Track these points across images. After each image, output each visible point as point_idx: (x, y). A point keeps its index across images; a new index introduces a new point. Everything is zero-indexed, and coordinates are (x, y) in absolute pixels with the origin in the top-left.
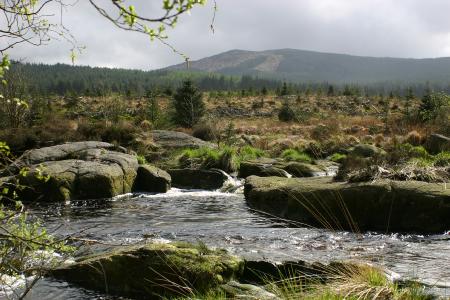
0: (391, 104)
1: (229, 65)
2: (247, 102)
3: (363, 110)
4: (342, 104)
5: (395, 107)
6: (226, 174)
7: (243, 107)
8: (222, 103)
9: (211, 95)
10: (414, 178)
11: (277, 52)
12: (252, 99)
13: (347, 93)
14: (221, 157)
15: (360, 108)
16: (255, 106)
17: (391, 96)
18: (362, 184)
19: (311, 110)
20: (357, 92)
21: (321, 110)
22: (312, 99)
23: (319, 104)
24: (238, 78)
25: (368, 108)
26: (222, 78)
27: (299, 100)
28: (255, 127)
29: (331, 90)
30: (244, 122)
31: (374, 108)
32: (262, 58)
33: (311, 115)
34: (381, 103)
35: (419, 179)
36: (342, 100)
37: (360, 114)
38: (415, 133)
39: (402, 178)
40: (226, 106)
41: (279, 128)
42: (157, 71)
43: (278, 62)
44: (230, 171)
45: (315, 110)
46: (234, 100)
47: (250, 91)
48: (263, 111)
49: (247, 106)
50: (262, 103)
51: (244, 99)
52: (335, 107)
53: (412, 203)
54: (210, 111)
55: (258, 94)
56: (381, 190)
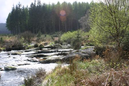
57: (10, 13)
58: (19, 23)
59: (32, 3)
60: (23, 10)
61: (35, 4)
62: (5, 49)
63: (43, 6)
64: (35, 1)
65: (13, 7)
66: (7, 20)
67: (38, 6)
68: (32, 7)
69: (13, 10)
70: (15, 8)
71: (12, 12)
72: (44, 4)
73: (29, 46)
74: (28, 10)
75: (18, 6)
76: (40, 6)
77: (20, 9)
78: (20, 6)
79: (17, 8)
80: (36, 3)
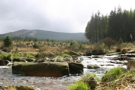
0: (63, 44)
1: (22, 33)
2: (25, 43)
3: (56, 46)
4: (51, 44)
5: (64, 45)
6: (9, 61)
7: (24, 44)
8: (18, 43)
9: (15, 41)
10: (56, 61)
11: (35, 30)
12: (27, 42)
13: (52, 41)
14: (8, 57)
15: (55, 45)
16: (27, 44)
17: (64, 42)
18: (41, 63)
19: (42, 45)
20: (55, 41)
21: (45, 45)
22: (43, 43)
23: (45, 44)
24: (24, 37)
25: (57, 45)
26: (20, 37)
27: (39, 43)
28: (26, 50)
29: (48, 40)
30: (24, 49)
31: (59, 45)
32: (31, 32)
33: (42, 47)
34: (61, 44)
35: (58, 61)
36: (51, 43)
37: (55, 47)
38: (66, 51)
39: (53, 61)
40: (19, 44)
41: (32, 50)
42: (2, 35)
43: (35, 33)
44: (10, 61)
45: (44, 45)
46: (22, 42)
47: (26, 40)
48: (29, 45)
49: (25, 44)
50: (29, 43)
51: (24, 42)
52: (49, 45)
53: (54, 68)
54: (15, 45)
55: (28, 41)
56: (46, 64)
57: (89, 22)
58: (98, 32)
59: (112, 11)
60: (102, 18)
61: (115, 11)
62: (85, 54)
63: (124, 13)
64: (115, 9)
65: (92, 15)
66: (86, 29)
67: (118, 13)
68: (112, 15)
69: (92, 18)
70: (94, 16)
71: (91, 21)
72: (125, 11)
73: (109, 52)
74: (108, 18)
75: (97, 14)
76: (120, 13)
77: (100, 18)
78: (99, 14)
79: (96, 16)
80: (117, 10)
